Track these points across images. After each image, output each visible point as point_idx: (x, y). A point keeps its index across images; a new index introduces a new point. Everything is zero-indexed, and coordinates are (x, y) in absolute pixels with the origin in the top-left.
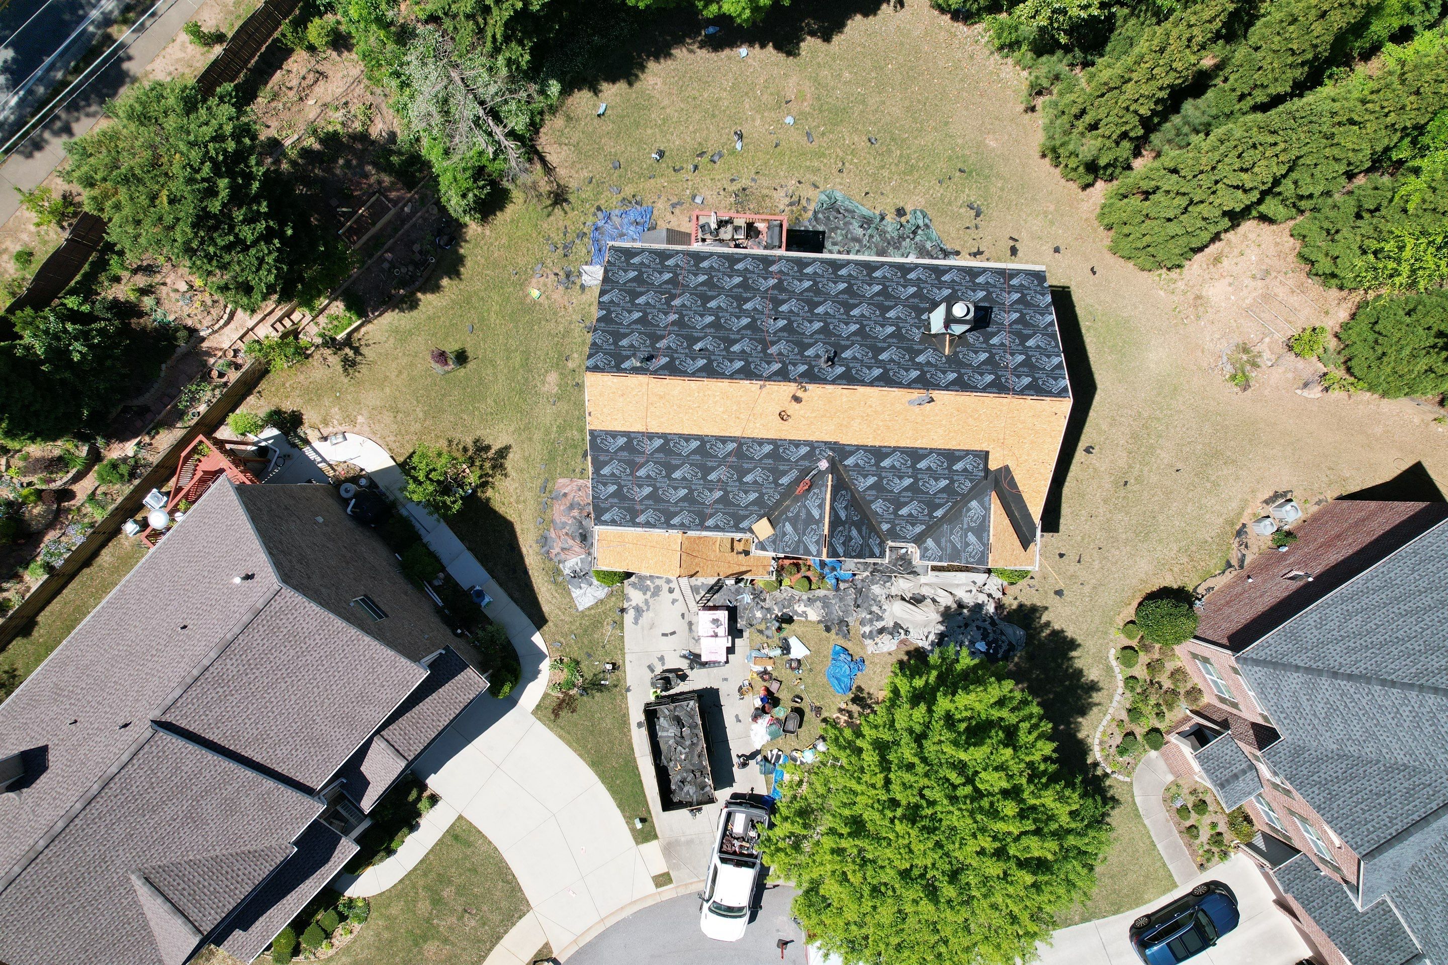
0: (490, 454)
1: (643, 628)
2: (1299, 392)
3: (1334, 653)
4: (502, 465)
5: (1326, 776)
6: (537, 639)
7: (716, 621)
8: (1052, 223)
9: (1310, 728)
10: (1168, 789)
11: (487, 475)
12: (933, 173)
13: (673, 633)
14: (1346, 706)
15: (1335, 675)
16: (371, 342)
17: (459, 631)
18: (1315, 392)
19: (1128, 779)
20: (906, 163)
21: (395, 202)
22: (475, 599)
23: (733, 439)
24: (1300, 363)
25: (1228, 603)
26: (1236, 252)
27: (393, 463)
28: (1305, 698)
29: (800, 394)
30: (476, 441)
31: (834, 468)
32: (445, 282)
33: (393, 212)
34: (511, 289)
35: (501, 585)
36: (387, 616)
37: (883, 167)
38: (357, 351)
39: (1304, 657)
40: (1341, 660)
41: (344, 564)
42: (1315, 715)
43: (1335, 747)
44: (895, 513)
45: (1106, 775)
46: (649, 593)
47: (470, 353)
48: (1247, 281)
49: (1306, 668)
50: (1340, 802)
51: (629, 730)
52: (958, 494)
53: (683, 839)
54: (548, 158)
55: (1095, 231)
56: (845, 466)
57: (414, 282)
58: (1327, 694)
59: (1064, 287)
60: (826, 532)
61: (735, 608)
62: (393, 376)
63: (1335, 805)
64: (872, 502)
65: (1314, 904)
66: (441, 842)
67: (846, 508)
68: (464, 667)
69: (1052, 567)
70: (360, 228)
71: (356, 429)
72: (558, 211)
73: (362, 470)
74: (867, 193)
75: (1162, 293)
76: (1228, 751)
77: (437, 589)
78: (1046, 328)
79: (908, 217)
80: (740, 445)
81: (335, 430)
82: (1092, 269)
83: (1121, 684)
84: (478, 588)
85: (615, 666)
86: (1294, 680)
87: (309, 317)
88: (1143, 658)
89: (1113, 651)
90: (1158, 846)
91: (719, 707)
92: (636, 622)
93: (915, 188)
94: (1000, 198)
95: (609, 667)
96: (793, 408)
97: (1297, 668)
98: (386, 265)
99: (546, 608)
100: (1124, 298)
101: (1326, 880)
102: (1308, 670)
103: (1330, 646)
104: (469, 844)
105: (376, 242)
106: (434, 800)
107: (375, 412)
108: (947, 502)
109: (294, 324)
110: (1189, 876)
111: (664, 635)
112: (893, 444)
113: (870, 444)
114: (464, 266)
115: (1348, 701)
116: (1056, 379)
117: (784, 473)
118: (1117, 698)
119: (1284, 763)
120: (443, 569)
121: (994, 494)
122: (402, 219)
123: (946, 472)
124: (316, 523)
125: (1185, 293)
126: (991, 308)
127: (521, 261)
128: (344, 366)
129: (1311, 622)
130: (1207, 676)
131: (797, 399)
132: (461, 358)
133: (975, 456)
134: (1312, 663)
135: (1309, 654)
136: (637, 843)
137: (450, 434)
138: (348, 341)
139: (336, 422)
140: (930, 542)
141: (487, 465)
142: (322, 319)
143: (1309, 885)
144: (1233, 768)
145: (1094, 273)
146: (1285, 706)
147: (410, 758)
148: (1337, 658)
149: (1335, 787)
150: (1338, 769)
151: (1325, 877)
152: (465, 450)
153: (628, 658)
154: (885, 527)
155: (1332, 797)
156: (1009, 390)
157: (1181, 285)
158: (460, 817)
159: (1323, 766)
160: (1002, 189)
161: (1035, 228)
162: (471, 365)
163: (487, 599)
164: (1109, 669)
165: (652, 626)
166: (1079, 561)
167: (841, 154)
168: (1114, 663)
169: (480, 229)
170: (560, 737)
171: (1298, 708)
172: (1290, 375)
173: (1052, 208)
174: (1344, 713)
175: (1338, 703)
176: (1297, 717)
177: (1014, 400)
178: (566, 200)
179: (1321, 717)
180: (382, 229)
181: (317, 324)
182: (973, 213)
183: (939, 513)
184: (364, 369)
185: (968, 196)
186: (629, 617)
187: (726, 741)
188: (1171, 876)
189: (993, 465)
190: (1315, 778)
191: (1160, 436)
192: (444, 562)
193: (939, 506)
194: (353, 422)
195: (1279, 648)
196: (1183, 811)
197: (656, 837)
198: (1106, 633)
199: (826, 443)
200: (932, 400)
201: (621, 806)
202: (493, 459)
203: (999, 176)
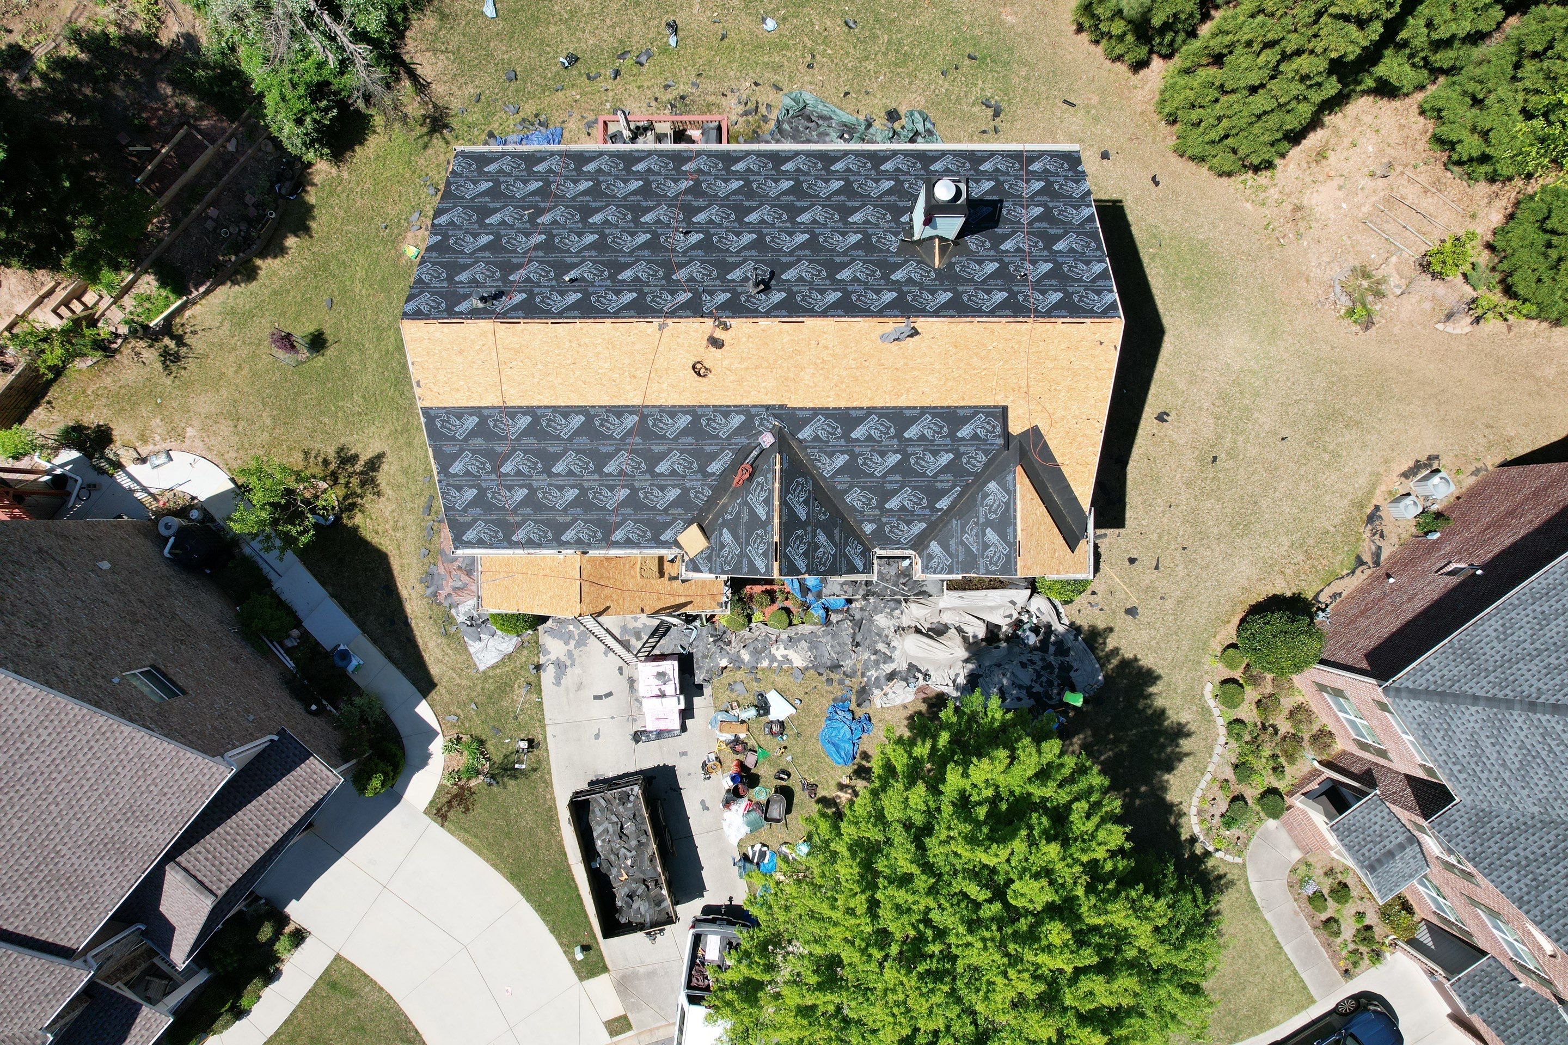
0: (359, 467)
1: (567, 689)
2: (1440, 327)
3: (1528, 675)
4: (373, 480)
5: (1527, 853)
6: (424, 710)
7: (661, 675)
8: (1096, 120)
9: (1497, 785)
10: (1294, 871)
11: (354, 494)
12: (934, 63)
13: (609, 694)
14: (1551, 750)
15: (1532, 706)
16: (198, 328)
17: (314, 707)
18: (1463, 325)
19: (1238, 860)
20: (897, 51)
21: (210, 136)
22: (340, 663)
23: (632, 410)
24: (1439, 288)
25: (1363, 613)
26: (1346, 142)
27: (232, 486)
28: (1488, 742)
29: (719, 334)
30: (340, 451)
31: (782, 443)
32: (291, 241)
33: (210, 150)
34: (381, 248)
35: (375, 641)
36: (184, 692)
37: (867, 58)
38: (180, 340)
39: (1484, 682)
40: (1540, 684)
41: (127, 625)
42: (1504, 765)
43: (1536, 810)
44: (881, 506)
45: (1207, 854)
46: (573, 643)
47: (329, 335)
48: (1364, 182)
49: (1488, 699)
50: (1552, 892)
51: (559, 829)
52: (969, 474)
53: (642, 970)
54: (420, 71)
55: (1154, 127)
56: (800, 441)
57: (250, 246)
58: (1522, 735)
59: (1115, 202)
60: (776, 538)
61: (691, 655)
62: (230, 372)
63: (1544, 897)
64: (846, 492)
65: (1514, 1030)
66: (312, 993)
67: (806, 502)
68: (308, 755)
69: (1121, 578)
70: (164, 176)
71: (185, 446)
72: (437, 141)
73: (193, 498)
74: (846, 94)
75: (1249, 206)
76: (1378, 819)
77: (289, 651)
78: (1082, 224)
79: (904, 121)
80: (643, 418)
81: (157, 448)
82: (1154, 179)
83: (1223, 731)
84: (342, 647)
85: (531, 743)
86: (1472, 716)
87: (107, 300)
88: (1251, 693)
89: (1209, 687)
90: (1287, 949)
91: (677, 790)
92: (558, 682)
93: (911, 83)
94: (1025, 90)
95: (524, 745)
96: (712, 357)
97: (1475, 699)
98: (210, 225)
99: (435, 670)
100: (1199, 215)
101: (1528, 995)
102: (1492, 701)
103: (1520, 665)
104: (352, 994)
105: (193, 193)
106: (299, 937)
107: (210, 422)
108: (953, 487)
109: (86, 307)
110: (1331, 987)
111: (597, 697)
112: (865, 404)
113: (832, 405)
114: (314, 218)
115: (1553, 744)
116: (1098, 293)
117: (713, 457)
118: (1218, 750)
119: (1463, 836)
120: (298, 623)
121: (1019, 469)
122: (226, 161)
123: (948, 441)
124: (97, 570)
125: (1279, 203)
126: (1001, 201)
127: (392, 211)
128: (164, 363)
129: (1490, 631)
130: (1341, 714)
131: (716, 343)
132: (317, 342)
133: (988, 415)
134: (1496, 691)
135: (1491, 678)
136: (581, 979)
137: (307, 444)
138: (167, 328)
139: (157, 438)
140: (934, 547)
141: (355, 481)
142: (128, 301)
143: (1504, 1002)
144: (1386, 842)
145: (1157, 184)
146: (1459, 754)
147: (220, 893)
148: (1534, 681)
149: (1542, 870)
150: (1543, 842)
151: (1526, 990)
152: (326, 462)
153: (550, 731)
154: (869, 528)
155: (1539, 885)
156: (1029, 311)
157: (1273, 193)
158: (338, 958)
159: (1522, 839)
160: (1027, 79)
161: (1074, 128)
162: (331, 352)
163: (354, 662)
164: (1205, 712)
165: (580, 686)
166: (1157, 568)
167: (809, 43)
168: (1212, 703)
169: (334, 171)
170: (466, 842)
171: (1478, 755)
172: (1427, 305)
173: (1095, 100)
174: (1548, 760)
175: (1539, 747)
176: (1478, 769)
177: (1037, 325)
178: (446, 126)
179: (1512, 767)
180: (200, 175)
181: (122, 307)
182: (990, 112)
183: (944, 504)
184: (192, 365)
185: (982, 89)
186: (548, 676)
187: (690, 837)
188: (1305, 988)
189: (1016, 428)
190: (1511, 856)
191: (1257, 395)
192: (301, 615)
193: (943, 493)
194: (181, 437)
195: (1445, 671)
196: (1317, 899)
197: (605, 969)
198: (1199, 663)
199: (767, 407)
200: (915, 333)
201: (554, 930)
202: (362, 473)
203: (1023, 62)
